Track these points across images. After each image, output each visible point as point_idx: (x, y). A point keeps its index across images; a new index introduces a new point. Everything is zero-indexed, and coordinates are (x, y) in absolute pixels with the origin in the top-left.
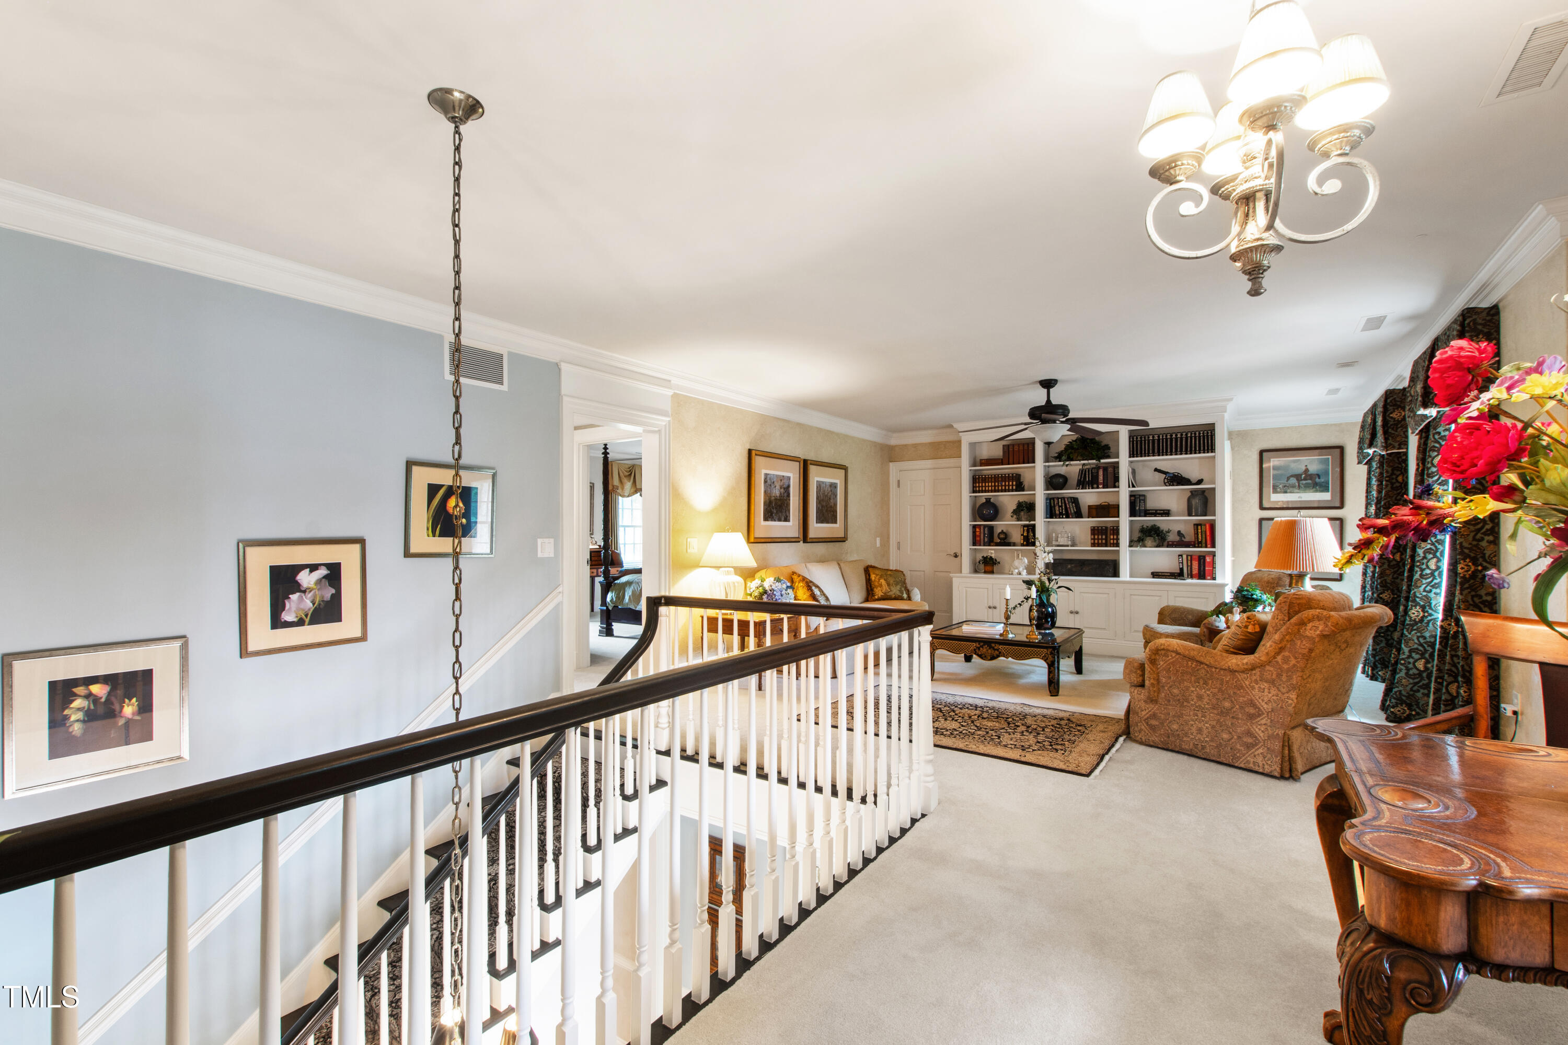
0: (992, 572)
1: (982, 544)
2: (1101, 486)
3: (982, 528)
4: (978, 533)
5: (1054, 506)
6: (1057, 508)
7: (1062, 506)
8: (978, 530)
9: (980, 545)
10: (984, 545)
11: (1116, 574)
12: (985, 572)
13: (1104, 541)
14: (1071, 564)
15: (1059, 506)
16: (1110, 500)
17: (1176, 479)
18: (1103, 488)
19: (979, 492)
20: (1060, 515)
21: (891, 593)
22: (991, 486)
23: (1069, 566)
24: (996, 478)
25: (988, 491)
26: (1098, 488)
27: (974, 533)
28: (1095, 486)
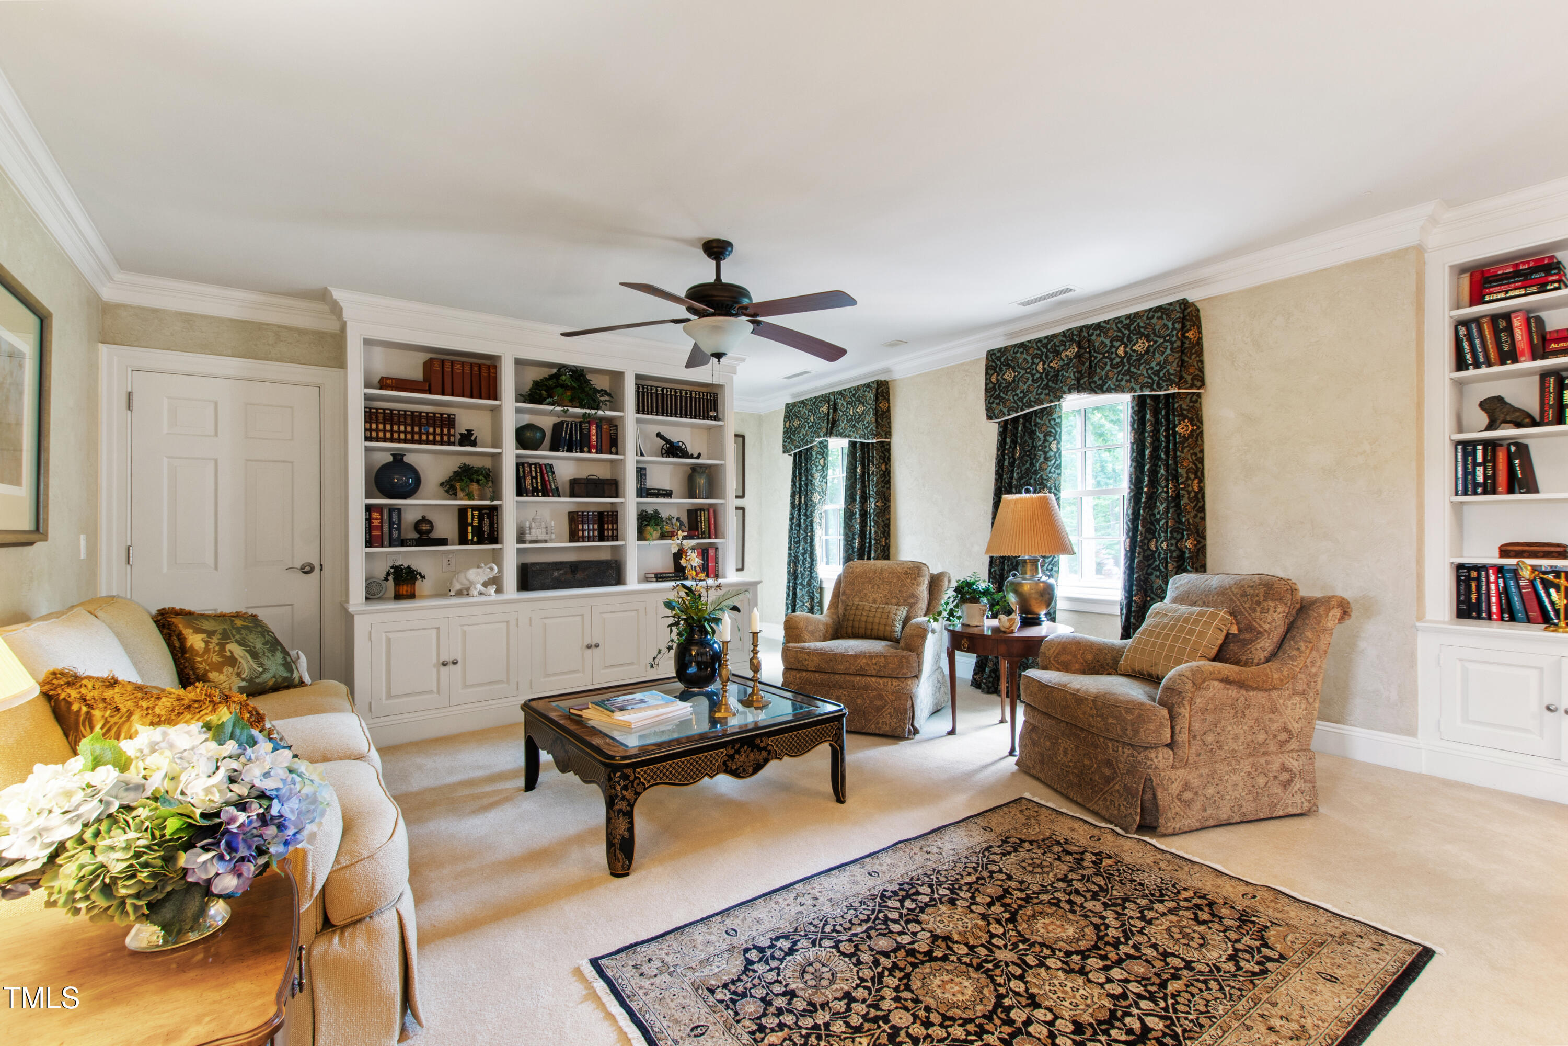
0: (412, 596)
1: (386, 542)
2: (594, 451)
3: (386, 512)
4: (376, 523)
5: (524, 477)
6: (528, 480)
7: (536, 478)
8: (375, 515)
9: (382, 546)
10: (390, 546)
11: (619, 579)
12: (398, 597)
13: (596, 533)
14: (558, 570)
15: (532, 478)
16: (602, 472)
17: (673, 450)
18: (597, 453)
19: (377, 439)
20: (534, 492)
21: (267, 676)
22: (405, 432)
23: (556, 574)
24: (415, 419)
25: (399, 441)
26: (590, 452)
27: (369, 520)
28: (586, 449)
